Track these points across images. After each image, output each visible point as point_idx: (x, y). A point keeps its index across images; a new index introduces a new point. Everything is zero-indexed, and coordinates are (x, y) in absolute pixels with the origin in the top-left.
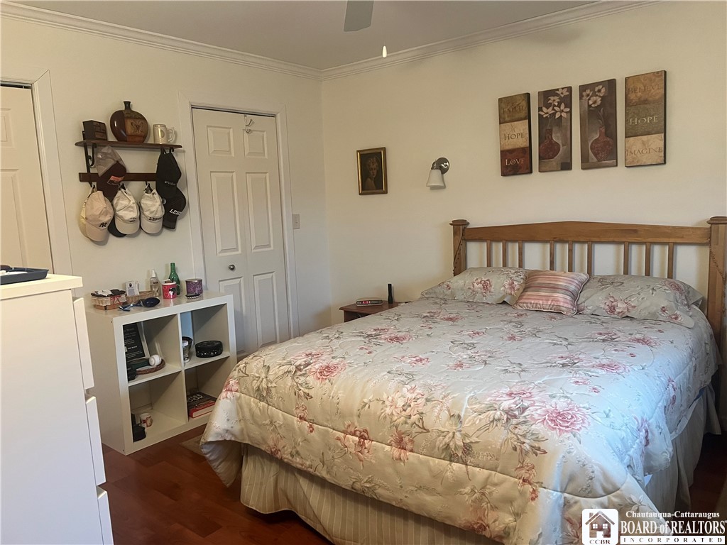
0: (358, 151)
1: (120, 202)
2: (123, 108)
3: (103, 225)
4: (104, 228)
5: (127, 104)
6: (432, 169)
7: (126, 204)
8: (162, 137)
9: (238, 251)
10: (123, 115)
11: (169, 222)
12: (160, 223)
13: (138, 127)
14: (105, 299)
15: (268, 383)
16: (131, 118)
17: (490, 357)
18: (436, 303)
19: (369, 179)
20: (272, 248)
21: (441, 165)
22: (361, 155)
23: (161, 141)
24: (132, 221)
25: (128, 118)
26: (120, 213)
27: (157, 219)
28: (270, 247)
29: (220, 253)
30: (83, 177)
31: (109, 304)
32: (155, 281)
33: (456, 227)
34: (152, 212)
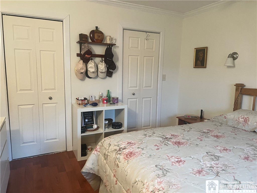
0: (195, 48)
1: (89, 65)
2: (95, 29)
3: (82, 73)
4: (82, 74)
5: (97, 27)
6: (228, 57)
7: (91, 66)
8: (109, 41)
9: (137, 87)
10: (94, 32)
11: (109, 74)
12: (105, 74)
13: (99, 37)
14: (79, 101)
15: (108, 153)
16: (97, 33)
17: (223, 170)
18: (215, 125)
19: (198, 61)
20: (152, 88)
21: (234, 56)
22: (196, 50)
23: (108, 42)
24: (93, 72)
25: (96, 33)
26: (89, 69)
27: (103, 73)
28: (151, 87)
29: (130, 88)
30: (78, 55)
31: (80, 103)
32: (101, 96)
33: (237, 87)
34: (101, 70)
